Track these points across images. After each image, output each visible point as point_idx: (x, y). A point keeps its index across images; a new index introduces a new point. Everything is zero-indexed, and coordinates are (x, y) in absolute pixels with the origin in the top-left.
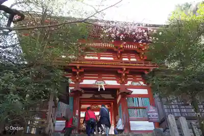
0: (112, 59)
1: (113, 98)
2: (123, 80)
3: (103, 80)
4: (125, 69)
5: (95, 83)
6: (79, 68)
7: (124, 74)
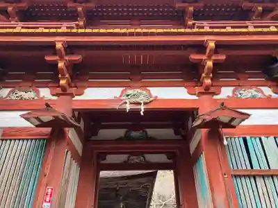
1: (179, 137)
3: (144, 87)
5: (121, 96)
6: (65, 49)
7: (210, 64)
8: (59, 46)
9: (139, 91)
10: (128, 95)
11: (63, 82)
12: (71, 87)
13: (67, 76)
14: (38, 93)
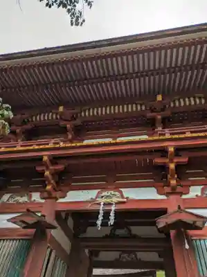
0: (145, 137)
1: (163, 236)
2: (173, 182)
3: (117, 188)
4: (171, 149)
5: (96, 198)
6: (50, 160)
7: (172, 166)
8: (45, 158)
9: (113, 192)
10: (102, 197)
11: (49, 187)
12: (56, 191)
13: (52, 182)
14: (30, 197)
